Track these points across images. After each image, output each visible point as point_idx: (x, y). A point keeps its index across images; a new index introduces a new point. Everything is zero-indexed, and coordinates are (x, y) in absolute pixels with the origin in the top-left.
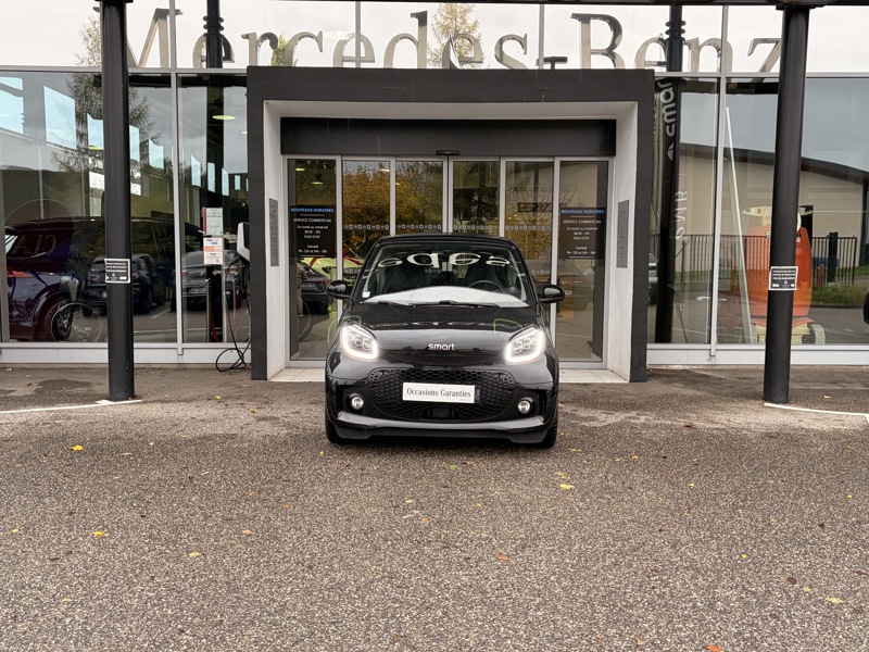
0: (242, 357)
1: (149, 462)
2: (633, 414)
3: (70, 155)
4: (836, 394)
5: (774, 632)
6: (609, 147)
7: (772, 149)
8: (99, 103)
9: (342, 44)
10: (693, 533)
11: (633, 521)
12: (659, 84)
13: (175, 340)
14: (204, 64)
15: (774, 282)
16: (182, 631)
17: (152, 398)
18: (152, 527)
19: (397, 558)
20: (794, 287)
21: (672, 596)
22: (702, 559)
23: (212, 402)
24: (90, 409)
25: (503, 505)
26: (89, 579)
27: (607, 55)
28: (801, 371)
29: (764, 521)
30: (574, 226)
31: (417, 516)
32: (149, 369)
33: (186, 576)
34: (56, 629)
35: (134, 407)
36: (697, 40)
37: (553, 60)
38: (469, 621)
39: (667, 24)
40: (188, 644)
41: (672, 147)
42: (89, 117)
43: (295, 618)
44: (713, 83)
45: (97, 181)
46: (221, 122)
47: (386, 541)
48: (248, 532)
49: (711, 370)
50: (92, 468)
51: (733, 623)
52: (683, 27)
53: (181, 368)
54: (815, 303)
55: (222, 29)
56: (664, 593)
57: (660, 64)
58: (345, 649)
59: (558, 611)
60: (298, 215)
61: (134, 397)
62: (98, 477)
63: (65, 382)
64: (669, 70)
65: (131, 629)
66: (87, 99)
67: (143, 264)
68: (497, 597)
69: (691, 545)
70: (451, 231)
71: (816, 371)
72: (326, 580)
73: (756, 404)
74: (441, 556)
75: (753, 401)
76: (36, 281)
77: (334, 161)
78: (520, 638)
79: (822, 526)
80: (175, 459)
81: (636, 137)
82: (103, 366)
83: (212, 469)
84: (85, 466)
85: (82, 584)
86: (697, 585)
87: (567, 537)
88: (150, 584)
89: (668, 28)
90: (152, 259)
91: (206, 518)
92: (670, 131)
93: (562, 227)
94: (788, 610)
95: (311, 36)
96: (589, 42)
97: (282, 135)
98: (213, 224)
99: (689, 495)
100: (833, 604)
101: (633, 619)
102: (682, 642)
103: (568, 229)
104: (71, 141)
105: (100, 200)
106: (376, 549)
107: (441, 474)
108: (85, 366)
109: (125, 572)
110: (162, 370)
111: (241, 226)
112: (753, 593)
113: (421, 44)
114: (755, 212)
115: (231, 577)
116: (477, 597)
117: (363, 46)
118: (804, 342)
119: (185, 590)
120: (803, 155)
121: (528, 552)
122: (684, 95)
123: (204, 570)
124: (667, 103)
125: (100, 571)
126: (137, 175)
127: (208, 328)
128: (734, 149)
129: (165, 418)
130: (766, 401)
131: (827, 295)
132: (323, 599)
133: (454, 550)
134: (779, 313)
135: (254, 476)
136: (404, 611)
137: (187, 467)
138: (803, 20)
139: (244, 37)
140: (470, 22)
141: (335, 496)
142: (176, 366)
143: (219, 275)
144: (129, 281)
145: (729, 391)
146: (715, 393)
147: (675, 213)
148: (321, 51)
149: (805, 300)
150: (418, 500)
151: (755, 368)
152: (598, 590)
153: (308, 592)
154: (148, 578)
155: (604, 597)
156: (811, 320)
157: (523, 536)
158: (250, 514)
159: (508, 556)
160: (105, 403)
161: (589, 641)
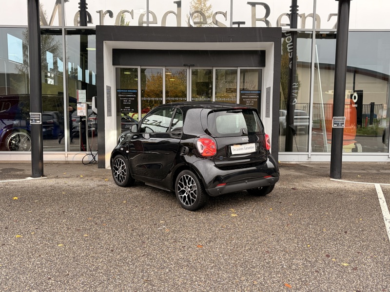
0: (94, 158)
1: (46, 205)
4: (363, 175)
5: (315, 278)
6: (263, 63)
7: (334, 63)
9: (142, 16)
10: (287, 236)
11: (261, 230)
12: (285, 34)
13: (64, 151)
14: (79, 24)
15: (335, 124)
16: (50, 278)
17: (51, 176)
18: (43, 233)
19: (152, 247)
20: (344, 126)
21: (273, 263)
22: (289, 247)
23: (79, 178)
24: (22, 181)
25: (204, 223)
26: (11, 256)
27: (263, 21)
28: (350, 165)
29: (320, 230)
30: (247, 98)
31: (164, 228)
32: (51, 164)
33: (55, 254)
35: (43, 181)
36: (304, 14)
37: (239, 23)
38: (180, 274)
39: (290, 7)
40: (52, 284)
41: (291, 63)
43: (102, 273)
44: (310, 34)
46: (87, 51)
47: (148, 239)
48: (86, 235)
49: (308, 164)
50: (19, 207)
51: (298, 274)
52: (298, 8)
53: (67, 163)
54: (358, 134)
55: (87, 8)
56: (270, 262)
57: (287, 25)
59: (221, 270)
60: (121, 93)
61: (43, 176)
62: (22, 211)
63: (13, 169)
64: (291, 27)
65: (27, 278)
67: (55, 116)
68: (194, 264)
69: (285, 241)
70: (190, 100)
71: (357, 165)
72: (118, 256)
73: (326, 180)
74: (172, 246)
75: (325, 178)
77: (136, 70)
78: (201, 281)
79: (346, 232)
80: (58, 203)
81: (273, 58)
82: (29, 162)
83: (74, 208)
84: (16, 206)
85: (7, 258)
86: (285, 258)
87: (230, 237)
88: (39, 258)
89: (291, 9)
91: (68, 229)
92: (290, 55)
93: (241, 99)
94: (324, 268)
95: (128, 12)
96: (255, 15)
97: (113, 57)
98: (81, 97)
99: (289, 219)
100: (344, 266)
101: (254, 273)
102: (274, 283)
103: (244, 100)
104: (21, 59)
106: (144, 243)
108: (23, 162)
109: (28, 253)
110: (58, 164)
111: (93, 98)
112: (309, 261)
113: (178, 16)
114: (331, 92)
115: (76, 255)
116: (186, 264)
117: (150, 15)
118: (353, 151)
119: (54, 260)
120: (347, 65)
121: (211, 244)
122: (298, 39)
123: (64, 252)
124: (289, 43)
125: (16, 253)
126: (53, 75)
127: (80, 145)
128: (319, 63)
129: (56, 185)
130: (331, 177)
131: (369, 131)
132: (116, 265)
133: (178, 243)
134: (337, 138)
135: (93, 211)
136: (151, 270)
137: (63, 207)
138: (347, 6)
139: (97, 12)
140: (208, 5)
141: (128, 220)
142: (64, 162)
143: (85, 121)
144: (41, 123)
145: (315, 173)
146: (308, 174)
147: (293, 92)
148: (133, 19)
149: (352, 132)
150: (166, 221)
151: (326, 163)
152: (240, 260)
153: (109, 262)
154: (38, 255)
155: (242, 263)
156: (356, 142)
157: (211, 237)
158: (88, 228)
159: (202, 245)
160: (30, 178)
161: (233, 283)
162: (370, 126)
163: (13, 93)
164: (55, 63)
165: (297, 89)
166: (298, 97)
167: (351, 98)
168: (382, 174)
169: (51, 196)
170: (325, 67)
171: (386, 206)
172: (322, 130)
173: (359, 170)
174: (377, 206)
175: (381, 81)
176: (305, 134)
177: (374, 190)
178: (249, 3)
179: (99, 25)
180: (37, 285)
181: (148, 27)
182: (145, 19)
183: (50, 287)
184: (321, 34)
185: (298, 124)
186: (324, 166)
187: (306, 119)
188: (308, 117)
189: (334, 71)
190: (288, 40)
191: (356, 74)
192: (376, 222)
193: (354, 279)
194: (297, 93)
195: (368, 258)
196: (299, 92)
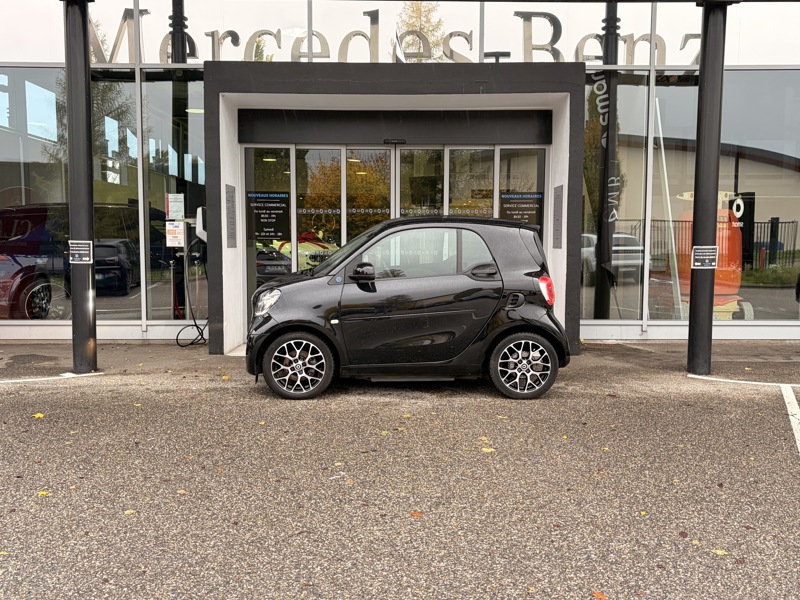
0: (201, 334)
1: (101, 429)
4: (756, 366)
5: (658, 580)
6: (547, 137)
7: (693, 136)
9: (299, 41)
10: (598, 492)
11: (544, 481)
12: (593, 77)
13: (140, 318)
14: (170, 60)
15: (696, 260)
16: (106, 581)
17: (113, 371)
18: (94, 487)
19: (318, 515)
20: (715, 266)
21: (569, 549)
22: (603, 515)
23: (168, 374)
24: (54, 381)
25: (425, 467)
26: (27, 534)
27: (547, 50)
28: (729, 346)
29: (667, 481)
30: (515, 209)
31: (343, 477)
32: (113, 345)
33: (118, 531)
35: (95, 379)
36: (632, 36)
37: (497, 55)
38: (375, 571)
39: (603, 21)
40: (110, 592)
41: (605, 135)
43: (213, 569)
44: (644, 76)
46: (186, 114)
47: (310, 499)
48: (183, 492)
49: (642, 345)
50: (46, 434)
51: (622, 573)
52: (618, 24)
53: (146, 344)
54: (745, 284)
55: (186, 27)
56: (562, 546)
57: (597, 58)
58: (256, 597)
59: (460, 563)
60: (255, 200)
61: (96, 370)
62: (51, 442)
63: (35, 357)
64: (606, 63)
65: (59, 579)
67: (123, 249)
68: (405, 550)
69: (595, 503)
70: (398, 216)
71: (742, 345)
72: (248, 535)
73: (679, 376)
74: (359, 513)
75: (677, 373)
76: (12, 261)
77: (288, 150)
78: (419, 587)
79: (721, 485)
80: (126, 426)
81: (568, 126)
82: (68, 342)
83: (159, 435)
84: (40, 432)
85: (19, 539)
86: (594, 539)
87: (480, 495)
88: (84, 539)
89: (604, 25)
91: (146, 478)
92: (604, 120)
93: (502, 210)
95: (270, 34)
96: (531, 39)
97: (240, 126)
98: (174, 209)
99: (601, 458)
100: (717, 556)
101: (529, 570)
102: (570, 590)
103: (508, 212)
106: (300, 506)
107: (372, 439)
108: (56, 342)
109: (62, 528)
110: (127, 346)
111: (199, 210)
112: (644, 545)
113: (373, 41)
114: (688, 196)
115: (160, 532)
116: (387, 550)
117: (316, 41)
118: (734, 318)
119: (116, 543)
120: (722, 141)
121: (441, 509)
122: (619, 87)
123: (136, 526)
124: (601, 94)
125: (39, 527)
126: (117, 166)
127: (172, 307)
128: (664, 138)
129: (122, 389)
130: (689, 372)
131: (767, 276)
132: (243, 553)
133: (372, 508)
134: (701, 290)
135: (197, 441)
136: (316, 563)
137: (135, 433)
138: (720, 16)
139: (207, 35)
141: (269, 460)
142: (140, 342)
143: (182, 257)
144: (91, 262)
145: (656, 363)
146: (642, 366)
147: (608, 197)
148: (280, 47)
149: (733, 280)
150: (346, 463)
151: (680, 342)
152: (501, 543)
153: (230, 546)
154: (82, 533)
155: (505, 549)
156: (741, 298)
157: (439, 495)
158: (187, 476)
159: (422, 512)
160: (69, 375)
161: (484, 589)
162: (771, 266)
163: (36, 201)
164: (123, 141)
165: (619, 189)
166: (622, 208)
167: (731, 208)
168: (796, 364)
169: (111, 411)
170: (676, 146)
172: (670, 275)
173: (749, 356)
174: (786, 431)
175: (793, 172)
176: (636, 284)
177: (780, 398)
178: (518, 14)
179: (210, 59)
181: (310, 65)
182: (304, 49)
184: (668, 77)
185: (621, 262)
186: (674, 350)
187: (637, 251)
188: (641, 248)
189: (695, 154)
190: (598, 88)
191: (740, 160)
192: (784, 465)
193: (739, 584)
194: (618, 198)
195: (768, 538)
196: (623, 196)
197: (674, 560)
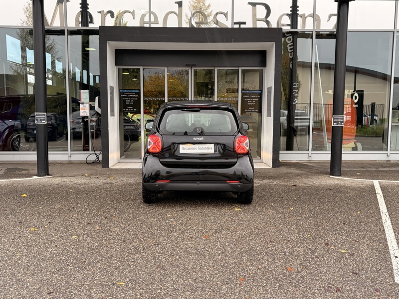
0: (98, 158)
1: (55, 201)
2: (271, 181)
3: (18, 67)
4: (362, 172)
5: (316, 263)
6: (264, 63)
7: (333, 62)
8: (32, 42)
9: (143, 16)
10: (289, 227)
11: (264, 222)
12: (286, 34)
13: (68, 151)
14: (80, 25)
15: (334, 122)
16: (68, 265)
17: (57, 175)
18: (56, 226)
19: (162, 237)
20: (343, 125)
21: (276, 250)
22: (291, 237)
23: (84, 177)
24: (29, 180)
25: (209, 217)
26: (29, 246)
27: (264, 21)
28: (350, 163)
29: (320, 222)
30: (248, 98)
31: (172, 221)
32: (56, 163)
33: (71, 245)
34: (15, 265)
35: (49, 179)
36: (304, 14)
37: (240, 23)
38: (189, 260)
39: (291, 7)
40: (71, 270)
41: (291, 63)
42: (27, 49)
43: (116, 260)
44: (310, 34)
45: (31, 79)
46: (88, 51)
47: (157, 230)
48: (98, 228)
49: (309, 162)
50: (30, 203)
51: (300, 260)
52: (298, 9)
53: (70, 163)
54: (358, 135)
55: (88, 9)
56: (273, 249)
57: (288, 25)
59: (228, 256)
60: (123, 93)
61: (48, 175)
62: (32, 207)
63: (17, 169)
64: (292, 28)
65: (47, 265)
66: (26, 41)
67: (53, 118)
68: (202, 251)
69: (287, 231)
70: (193, 99)
71: (356, 163)
72: (131, 246)
73: (326, 177)
74: (180, 236)
75: (325, 175)
76: (3, 123)
77: (139, 69)
78: (210, 266)
79: (344, 224)
80: (67, 200)
81: (274, 58)
82: (34, 162)
83: (83, 204)
84: (26, 203)
85: (26, 248)
86: (287, 246)
87: (235, 228)
88: (55, 248)
89: (291, 9)
90: (57, 115)
91: (80, 223)
92: (291, 55)
93: (243, 99)
95: (129, 12)
97: (115, 57)
98: (84, 97)
99: (290, 212)
100: (342, 253)
101: (258, 259)
102: (277, 267)
103: (245, 99)
104: (19, 60)
105: (33, 87)
106: (153, 234)
107: (184, 205)
108: (26, 162)
109: (44, 243)
110: (62, 164)
111: (97, 98)
112: (310, 249)
113: (180, 16)
114: (331, 92)
115: (90, 245)
116: (194, 251)
117: (152, 16)
118: (352, 150)
119: (70, 250)
120: (347, 65)
121: (217, 234)
122: (298, 39)
123: (78, 243)
124: (290, 43)
125: (34, 243)
127: (82, 146)
128: (319, 63)
129: (63, 183)
130: (331, 175)
131: (369, 131)
132: (129, 253)
133: (186, 234)
134: (337, 136)
135: (101, 206)
136: (163, 257)
137: (72, 203)
139: (98, 12)
140: (207, 4)
141: (137, 214)
142: (68, 162)
143: (87, 121)
144: (46, 123)
145: (315, 171)
146: (309, 172)
147: (293, 92)
148: (134, 19)
149: (353, 133)
150: (173, 215)
151: (326, 161)
152: (245, 248)
153: (122, 250)
154: (54, 246)
155: (247, 251)
156: (355, 141)
157: (216, 228)
158: (99, 221)
159: (209, 236)
160: (35, 177)
161: (239, 267)
162: (371, 126)
165: (298, 88)
166: (299, 97)
167: (352, 98)
168: (380, 171)
169: (59, 193)
170: (325, 67)
171: (384, 200)
172: (322, 130)
173: (359, 168)
174: (375, 201)
175: (381, 80)
176: (306, 135)
177: (373, 187)
178: (249, 3)
180: (58, 271)
181: (150, 28)
183: (70, 272)
184: (322, 34)
185: (299, 124)
186: (324, 165)
187: (307, 119)
188: (308, 117)
189: (334, 71)
190: (288, 40)
191: (357, 74)
192: (373, 215)
193: (351, 263)
194: (298, 93)
195: (365, 245)
196: (300, 92)
197: (323, 255)
